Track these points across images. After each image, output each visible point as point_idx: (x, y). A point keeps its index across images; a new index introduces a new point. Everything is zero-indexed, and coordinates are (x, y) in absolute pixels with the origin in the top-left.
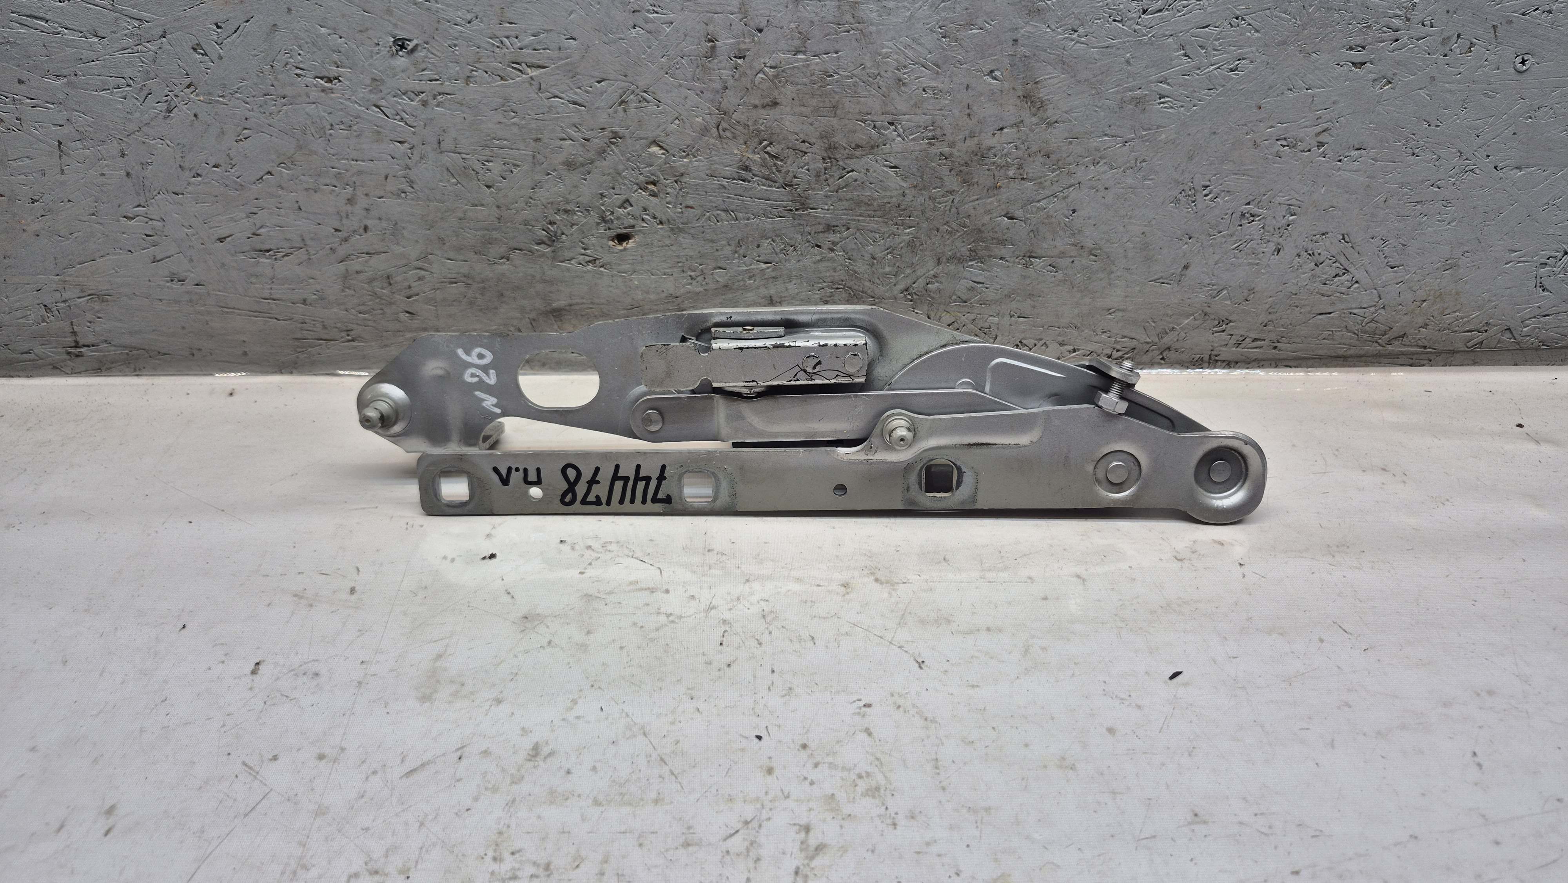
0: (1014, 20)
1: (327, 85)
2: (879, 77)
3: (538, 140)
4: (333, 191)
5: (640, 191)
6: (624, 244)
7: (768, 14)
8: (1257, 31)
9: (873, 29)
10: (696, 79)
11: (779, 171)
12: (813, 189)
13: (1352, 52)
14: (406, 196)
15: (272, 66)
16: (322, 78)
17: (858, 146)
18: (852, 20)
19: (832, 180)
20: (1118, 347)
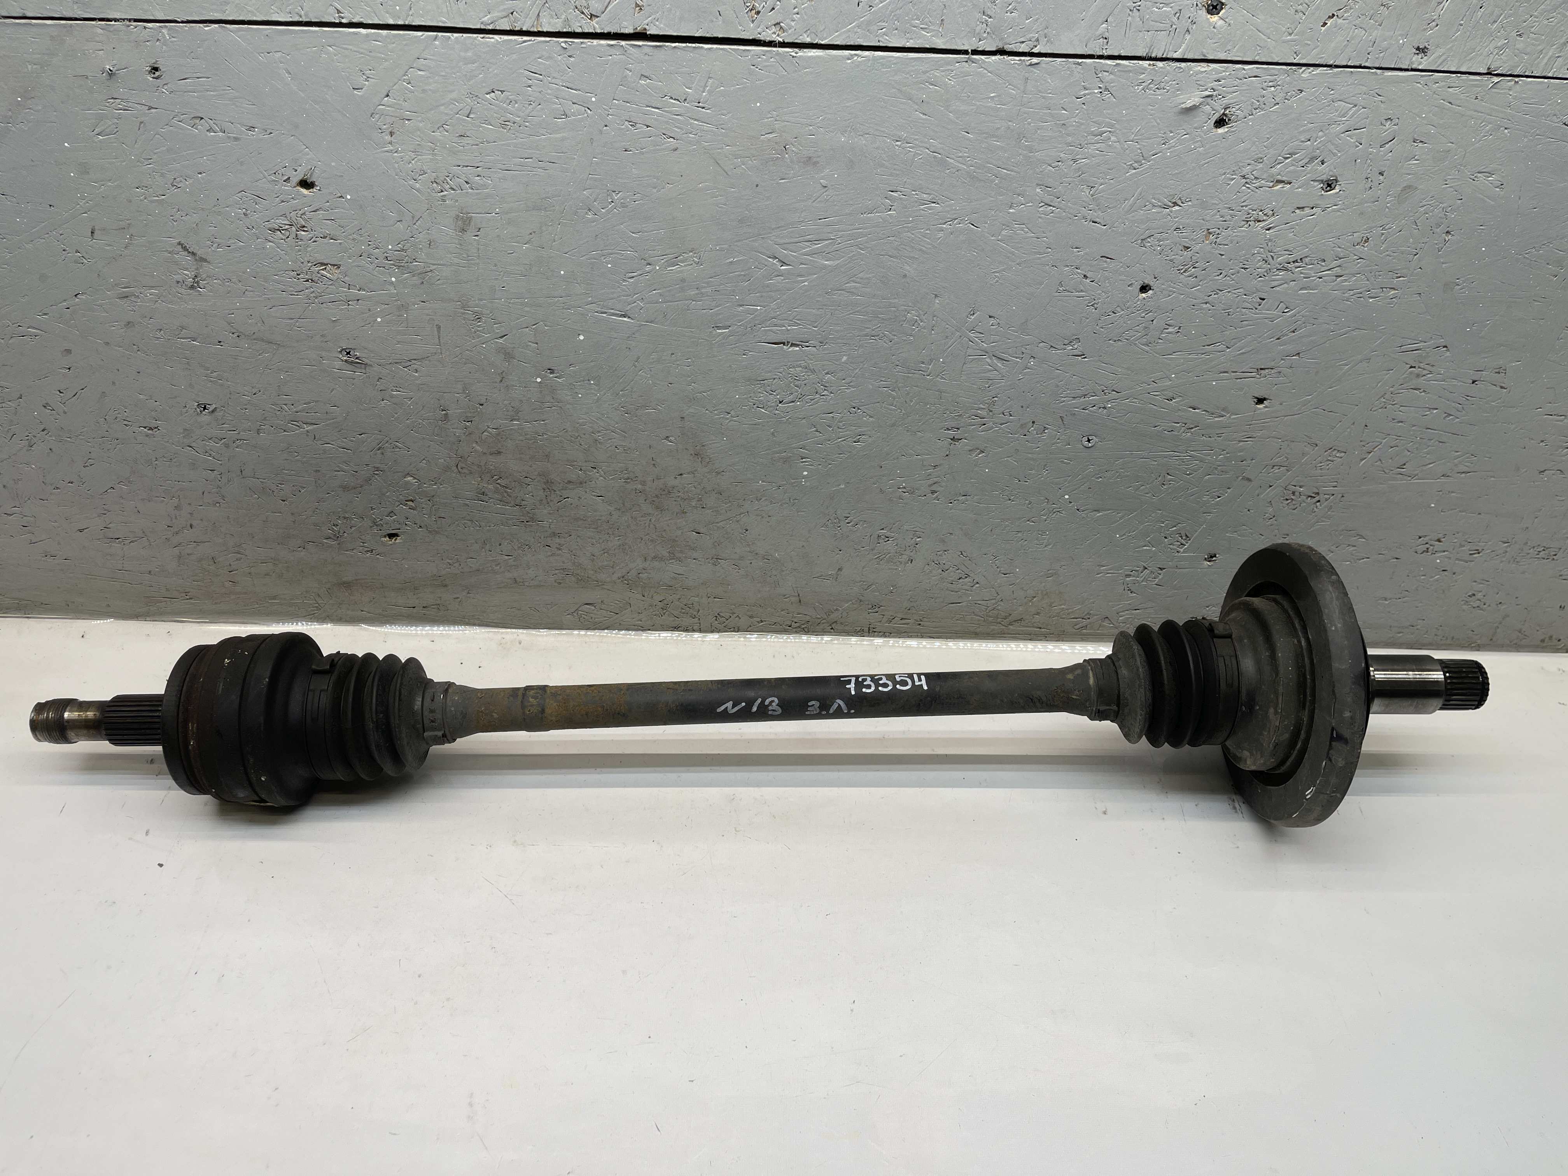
0: (679, 405)
1: (150, 432)
2: (579, 438)
3: (317, 471)
4: (163, 501)
5: (401, 505)
6: (393, 540)
7: (486, 394)
8: (872, 417)
9: (568, 406)
10: (435, 435)
11: (510, 496)
12: (539, 509)
13: (949, 432)
14: (220, 505)
15: (105, 419)
16: (145, 428)
17: (570, 482)
18: (552, 400)
19: (552, 502)
20: (796, 621)
